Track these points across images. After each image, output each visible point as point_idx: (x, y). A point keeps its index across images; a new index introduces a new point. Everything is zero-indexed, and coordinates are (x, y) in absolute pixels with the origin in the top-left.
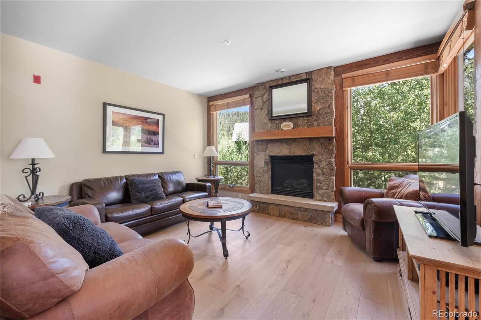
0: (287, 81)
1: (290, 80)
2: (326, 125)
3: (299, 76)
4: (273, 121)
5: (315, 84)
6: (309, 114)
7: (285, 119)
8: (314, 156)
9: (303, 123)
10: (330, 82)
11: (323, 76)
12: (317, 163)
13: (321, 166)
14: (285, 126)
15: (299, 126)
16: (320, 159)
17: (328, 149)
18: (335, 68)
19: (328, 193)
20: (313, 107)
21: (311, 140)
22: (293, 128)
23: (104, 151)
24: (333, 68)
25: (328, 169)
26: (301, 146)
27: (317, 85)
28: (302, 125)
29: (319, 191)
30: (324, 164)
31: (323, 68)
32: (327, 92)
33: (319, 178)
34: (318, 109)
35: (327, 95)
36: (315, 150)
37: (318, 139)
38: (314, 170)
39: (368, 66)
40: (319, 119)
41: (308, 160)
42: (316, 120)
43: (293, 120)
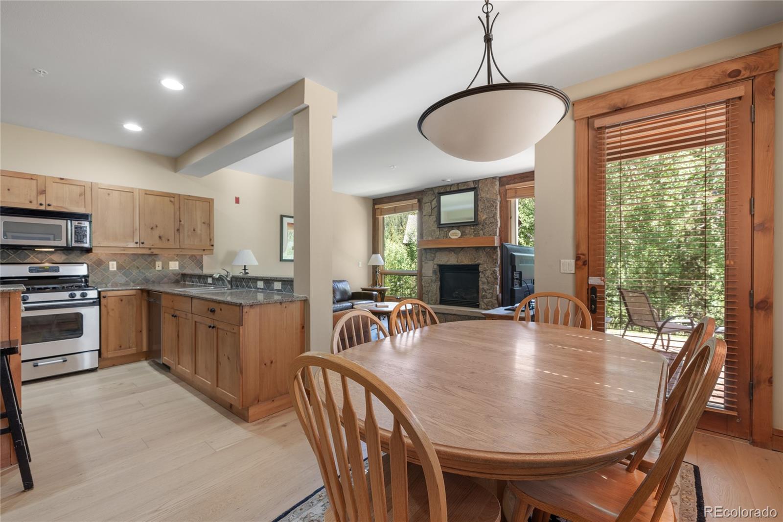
0: (456, 189)
2: (491, 235)
3: (467, 184)
4: (441, 229)
5: (482, 193)
6: (475, 223)
7: (453, 227)
8: (480, 266)
9: (470, 231)
10: (495, 192)
11: (489, 185)
12: (482, 272)
13: (486, 275)
14: (453, 234)
15: (467, 235)
16: (485, 268)
17: (493, 258)
18: (500, 178)
19: (492, 302)
20: (479, 216)
21: (477, 249)
22: (461, 237)
23: (281, 260)
24: (498, 179)
25: (492, 278)
26: (468, 255)
27: (483, 195)
28: (469, 234)
29: (485, 300)
30: (488, 273)
31: (489, 178)
32: (492, 202)
33: (484, 287)
34: (484, 218)
35: (493, 205)
36: (481, 259)
37: (484, 248)
38: (480, 279)
40: (485, 228)
41: (474, 269)
42: (482, 229)
43: (461, 228)
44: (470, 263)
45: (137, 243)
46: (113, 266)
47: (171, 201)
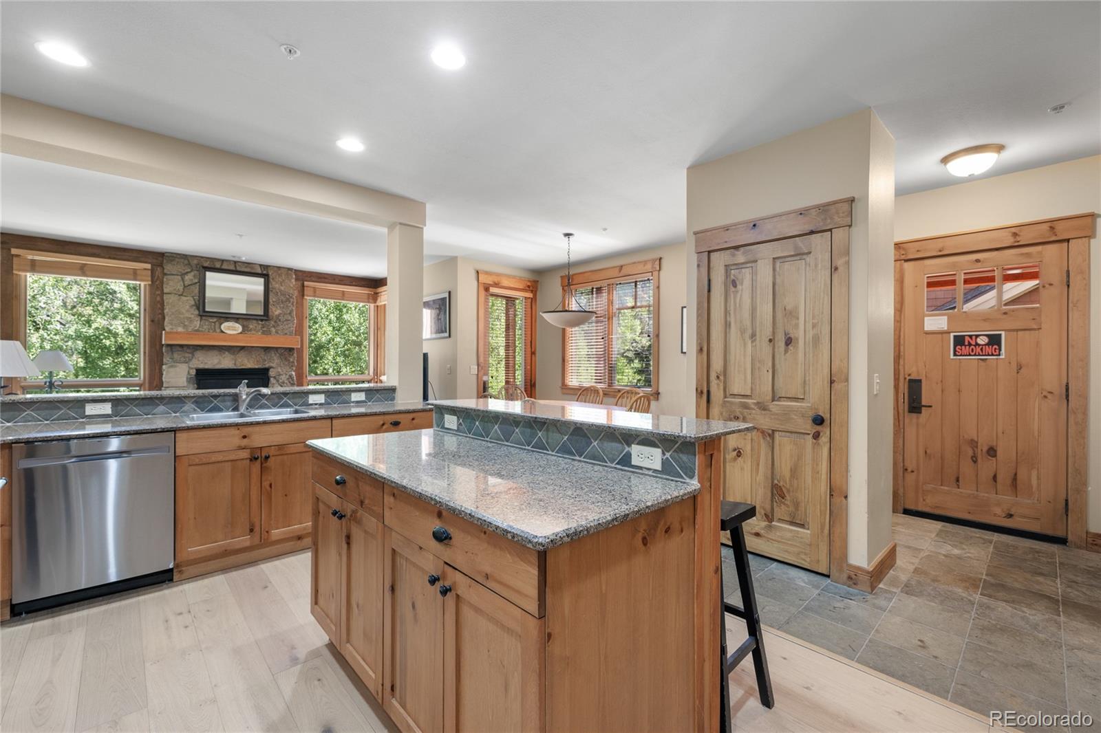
0: (232, 267)
1: (235, 267)
2: (286, 334)
3: (250, 266)
4: (204, 318)
5: (274, 283)
6: (264, 318)
7: (227, 318)
8: (271, 370)
9: (256, 327)
10: (291, 285)
11: (283, 277)
12: (275, 377)
13: (280, 381)
14: (229, 328)
15: (251, 330)
16: (279, 372)
17: (289, 360)
18: (295, 270)
20: (270, 310)
21: (268, 349)
22: (241, 333)
24: (293, 271)
26: (254, 356)
27: (276, 285)
28: (255, 330)
30: (283, 378)
31: (283, 267)
32: (287, 297)
34: (277, 313)
35: (288, 300)
36: (272, 361)
37: (277, 349)
39: (326, 281)
40: (278, 325)
41: (263, 374)
42: (274, 326)
43: (240, 320)
44: (257, 367)
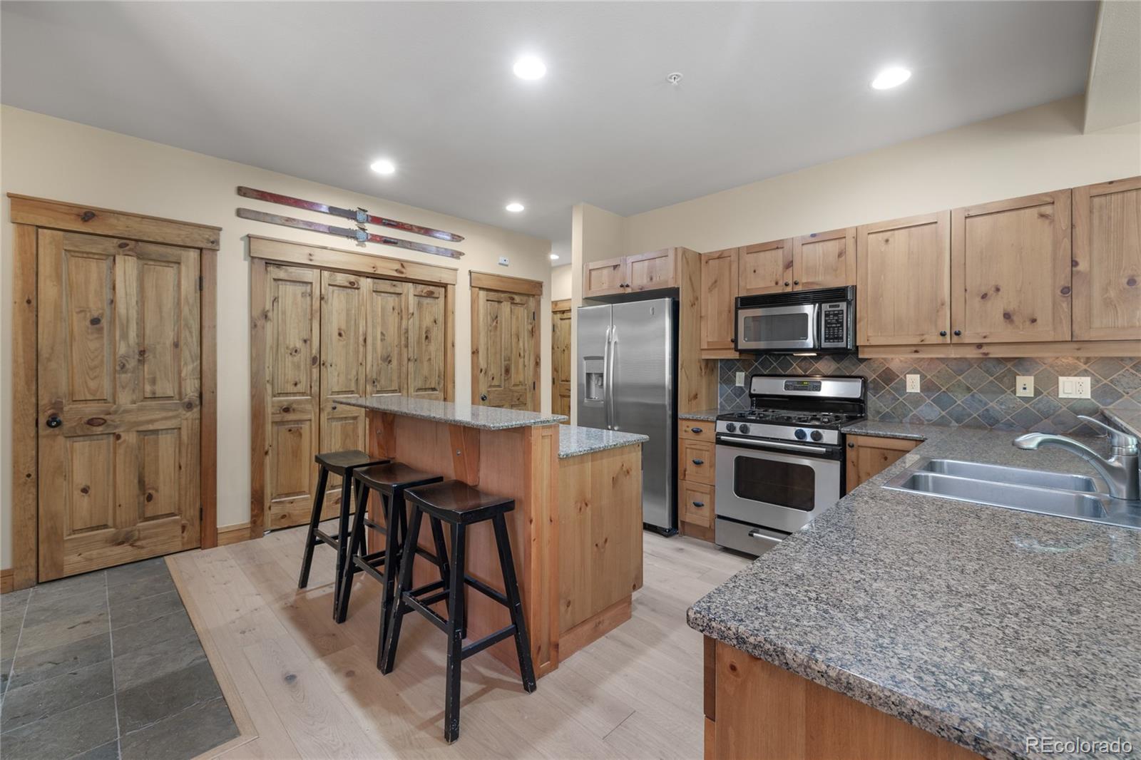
45: (943, 334)
46: (913, 384)
47: (1042, 216)
